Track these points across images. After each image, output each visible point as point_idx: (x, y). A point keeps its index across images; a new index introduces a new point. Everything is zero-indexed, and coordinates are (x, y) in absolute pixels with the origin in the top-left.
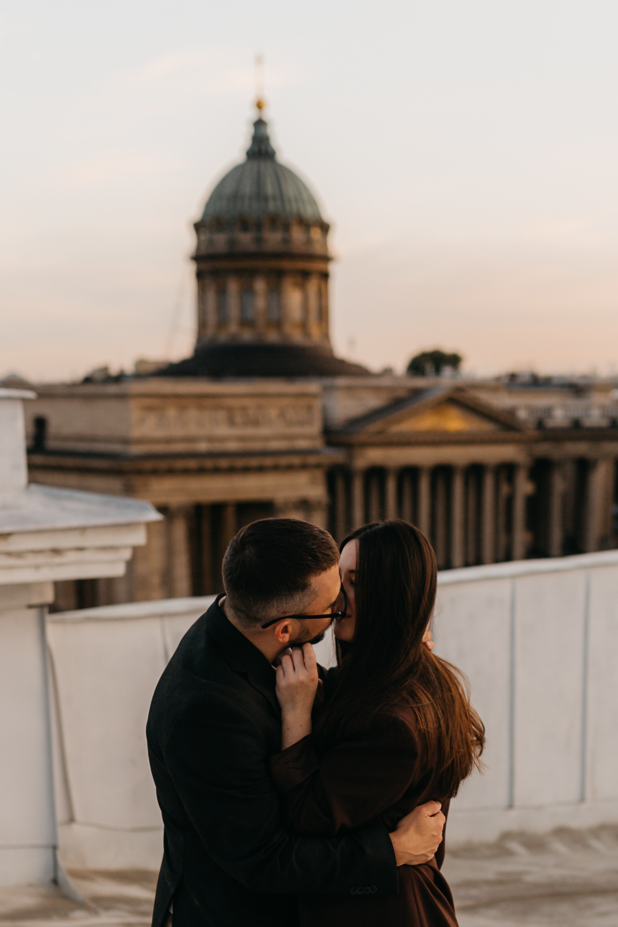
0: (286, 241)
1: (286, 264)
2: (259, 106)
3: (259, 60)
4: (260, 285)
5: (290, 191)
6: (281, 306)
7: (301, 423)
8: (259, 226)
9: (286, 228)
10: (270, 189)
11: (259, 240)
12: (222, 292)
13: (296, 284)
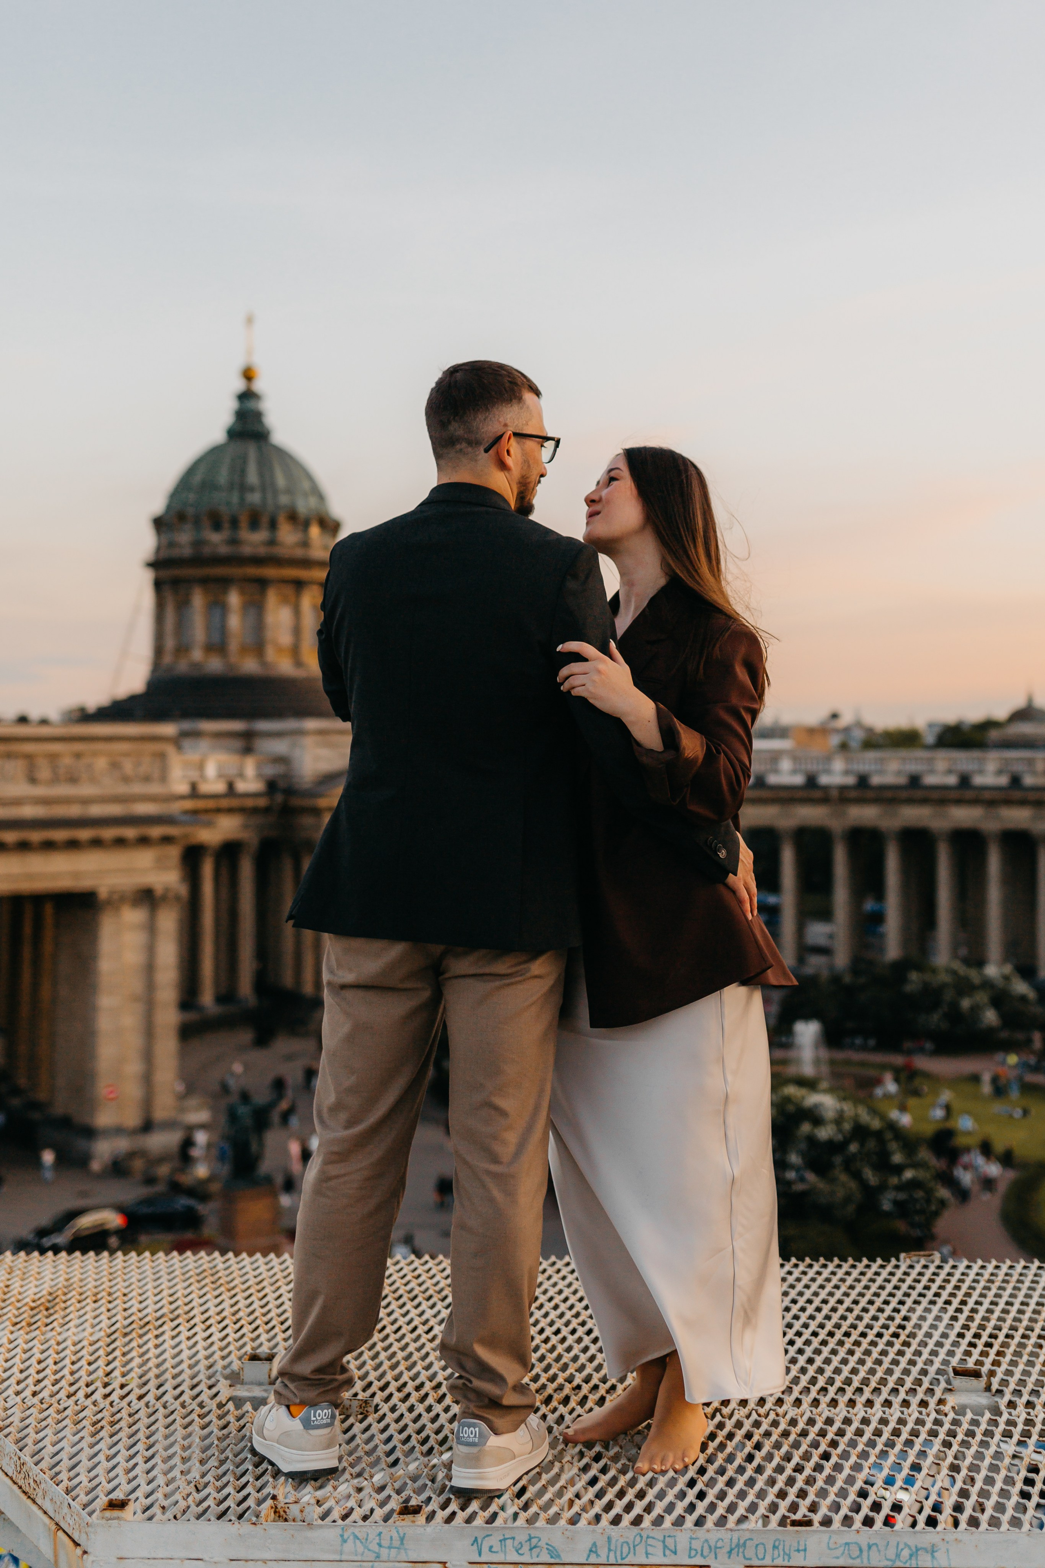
0: (272, 542)
1: (270, 572)
2: (248, 375)
3: (250, 320)
4: (234, 599)
5: (281, 481)
6: (259, 627)
7: (147, 779)
8: (234, 523)
9: (273, 525)
10: (252, 477)
11: (234, 541)
12: (183, 604)
13: (284, 600)
